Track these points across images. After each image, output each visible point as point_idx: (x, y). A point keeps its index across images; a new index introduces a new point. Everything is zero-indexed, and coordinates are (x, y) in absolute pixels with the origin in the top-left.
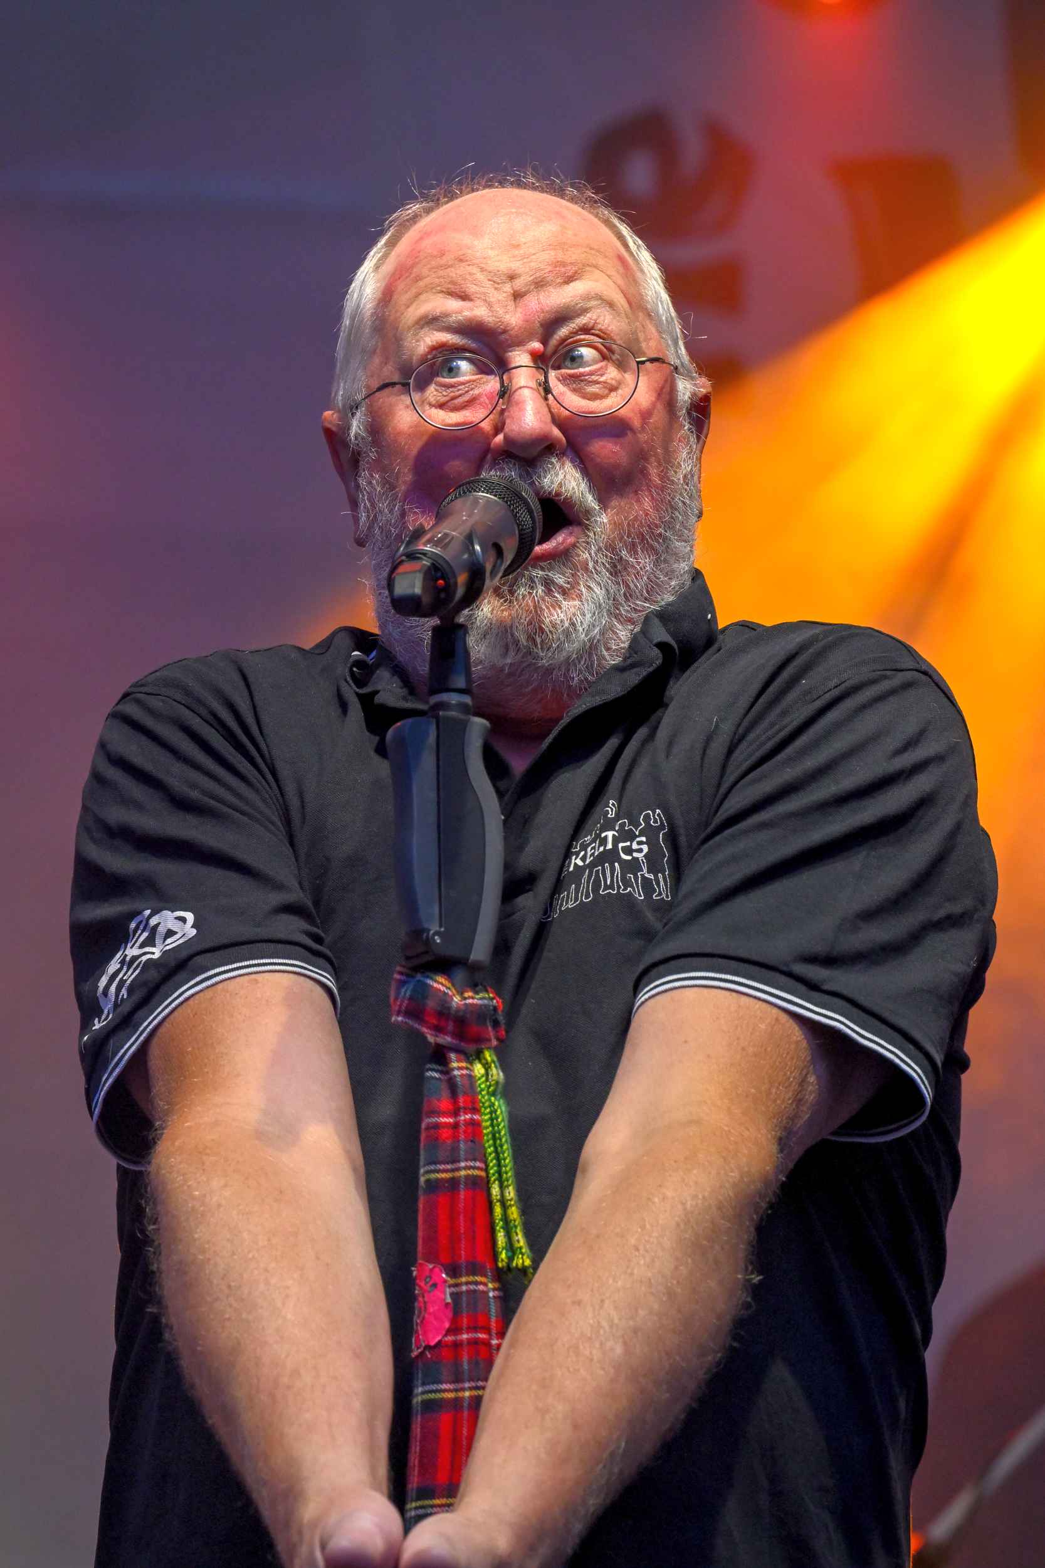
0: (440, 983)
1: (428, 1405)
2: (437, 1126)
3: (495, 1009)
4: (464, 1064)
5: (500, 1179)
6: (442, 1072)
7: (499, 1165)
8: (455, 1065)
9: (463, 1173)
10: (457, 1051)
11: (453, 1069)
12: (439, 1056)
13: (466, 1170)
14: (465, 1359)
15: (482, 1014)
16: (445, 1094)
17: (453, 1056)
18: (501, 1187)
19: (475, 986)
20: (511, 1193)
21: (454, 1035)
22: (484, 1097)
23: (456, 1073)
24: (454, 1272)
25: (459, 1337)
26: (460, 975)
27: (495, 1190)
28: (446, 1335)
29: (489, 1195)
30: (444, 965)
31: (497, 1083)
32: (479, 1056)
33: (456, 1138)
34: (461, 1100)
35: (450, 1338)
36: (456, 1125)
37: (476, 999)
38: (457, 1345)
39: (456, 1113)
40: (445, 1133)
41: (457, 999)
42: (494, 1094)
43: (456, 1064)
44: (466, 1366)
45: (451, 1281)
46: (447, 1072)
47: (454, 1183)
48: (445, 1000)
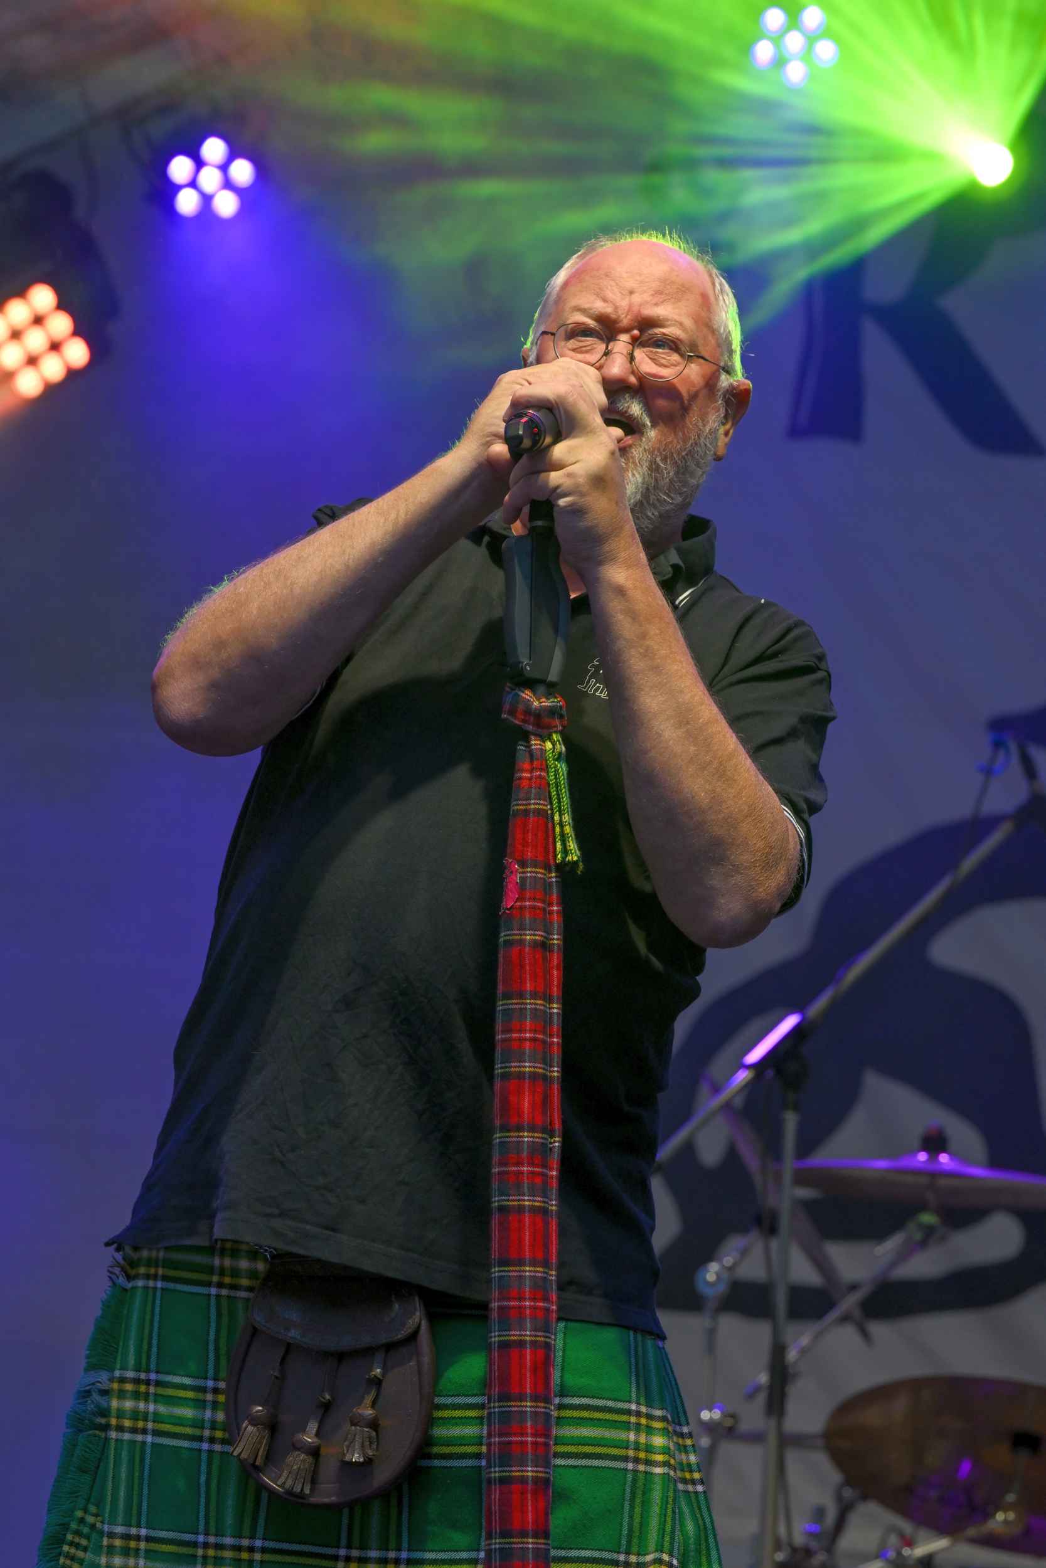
0: (527, 695)
1: (507, 944)
3: (561, 707)
4: (539, 742)
5: (560, 811)
6: (526, 747)
7: (559, 802)
8: (533, 742)
9: (532, 806)
10: (536, 735)
11: (532, 745)
13: (537, 805)
14: (529, 917)
15: (552, 712)
16: (528, 760)
17: (532, 737)
18: (560, 816)
19: (548, 695)
21: (534, 724)
22: (551, 762)
23: (533, 747)
24: (523, 865)
25: (523, 904)
26: (541, 689)
27: (557, 817)
28: (515, 902)
29: (554, 819)
30: (531, 684)
32: (550, 739)
33: (531, 785)
34: (535, 763)
35: (520, 904)
36: (530, 779)
37: (547, 703)
38: (522, 908)
39: (531, 771)
40: (525, 783)
41: (536, 703)
42: (557, 760)
43: (535, 743)
44: (527, 921)
45: (520, 870)
46: (529, 746)
47: (526, 812)
48: (528, 703)
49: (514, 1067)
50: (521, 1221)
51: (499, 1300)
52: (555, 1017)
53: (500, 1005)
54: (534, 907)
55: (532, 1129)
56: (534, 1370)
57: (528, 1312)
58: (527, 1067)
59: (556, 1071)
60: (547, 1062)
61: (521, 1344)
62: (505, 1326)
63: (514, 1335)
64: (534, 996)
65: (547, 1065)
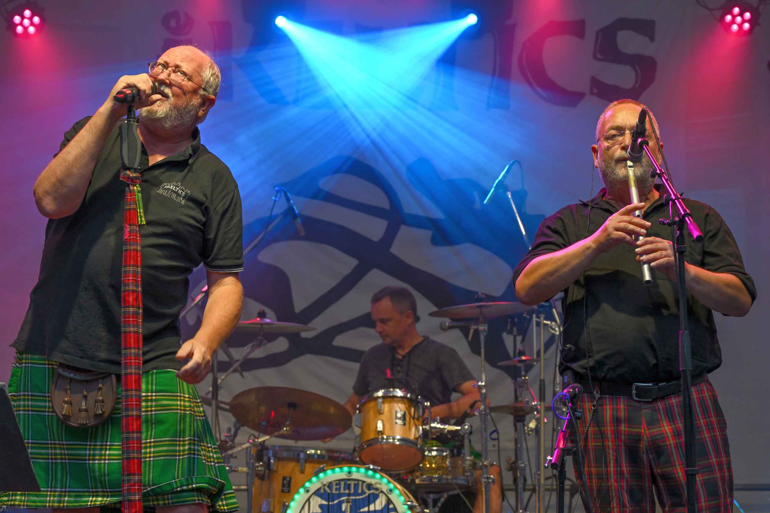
0: (128, 172)
1: (126, 250)
2: (128, 199)
4: (133, 187)
5: (139, 208)
7: (139, 206)
9: (132, 207)
10: (132, 185)
12: (128, 185)
13: (133, 206)
14: (132, 241)
15: (136, 178)
16: (129, 192)
18: (140, 210)
19: (135, 173)
20: (141, 211)
21: (131, 181)
22: (136, 193)
23: (131, 189)
24: (130, 225)
26: (132, 170)
27: (138, 210)
29: (137, 211)
30: (129, 169)
31: (139, 191)
32: (136, 186)
33: (131, 201)
34: (132, 193)
35: (129, 238)
36: (131, 199)
37: (135, 175)
38: (130, 239)
39: (131, 196)
40: (129, 200)
41: (131, 175)
42: (138, 192)
43: (131, 187)
44: (132, 242)
45: (129, 227)
46: (129, 188)
47: (130, 209)
48: (129, 175)
49: (127, 288)
50: (130, 336)
51: (124, 360)
52: (139, 272)
53: (123, 269)
54: (133, 238)
55: (133, 307)
56: (135, 381)
57: (133, 363)
58: (131, 288)
59: (140, 289)
60: (136, 286)
61: (131, 373)
62: (126, 368)
63: (129, 371)
64: (133, 266)
65: (136, 287)
